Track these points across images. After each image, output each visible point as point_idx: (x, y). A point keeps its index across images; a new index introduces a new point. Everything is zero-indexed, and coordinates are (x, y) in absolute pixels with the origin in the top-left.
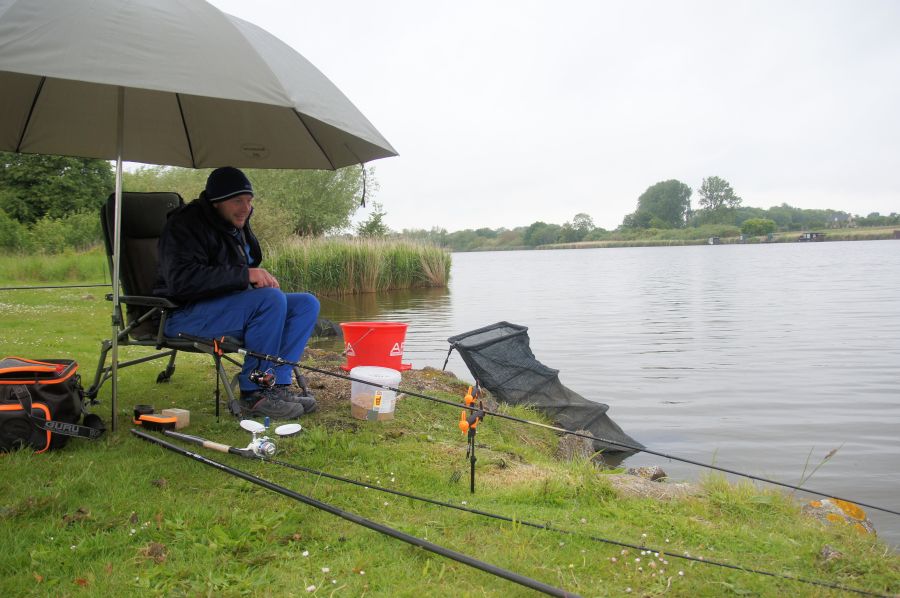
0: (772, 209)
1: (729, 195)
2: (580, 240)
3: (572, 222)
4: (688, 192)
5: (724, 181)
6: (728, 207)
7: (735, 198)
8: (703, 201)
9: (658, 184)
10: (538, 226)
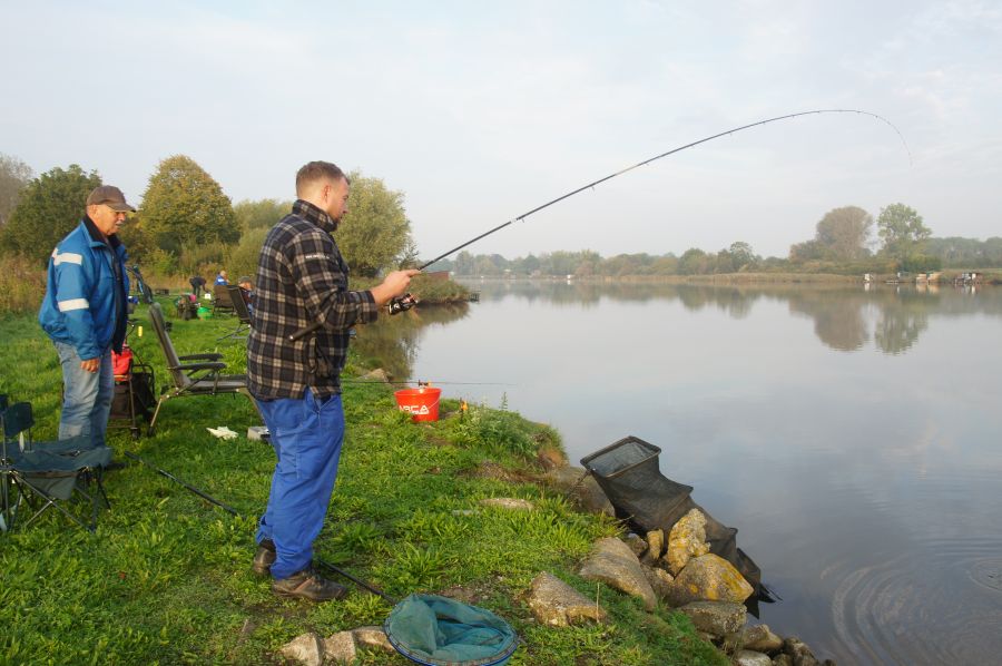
1: (917, 224)
2: (737, 271)
3: (729, 251)
4: (870, 221)
5: (908, 209)
6: (915, 238)
7: (920, 230)
8: (881, 233)
9: (835, 210)
10: (693, 253)
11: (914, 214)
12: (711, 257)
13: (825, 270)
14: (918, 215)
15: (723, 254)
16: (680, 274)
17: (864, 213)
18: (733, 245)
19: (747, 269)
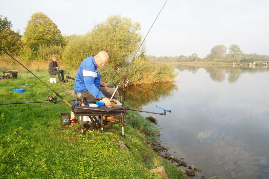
0: (250, 55)
2: (194, 61)
3: (192, 56)
4: (226, 49)
5: (237, 46)
6: (238, 53)
7: (240, 51)
8: (230, 52)
10: (181, 56)
11: (238, 47)
12: (187, 57)
13: (221, 61)
14: (239, 47)
15: (190, 57)
16: (178, 62)
17: (224, 46)
18: (193, 54)
19: (197, 61)
